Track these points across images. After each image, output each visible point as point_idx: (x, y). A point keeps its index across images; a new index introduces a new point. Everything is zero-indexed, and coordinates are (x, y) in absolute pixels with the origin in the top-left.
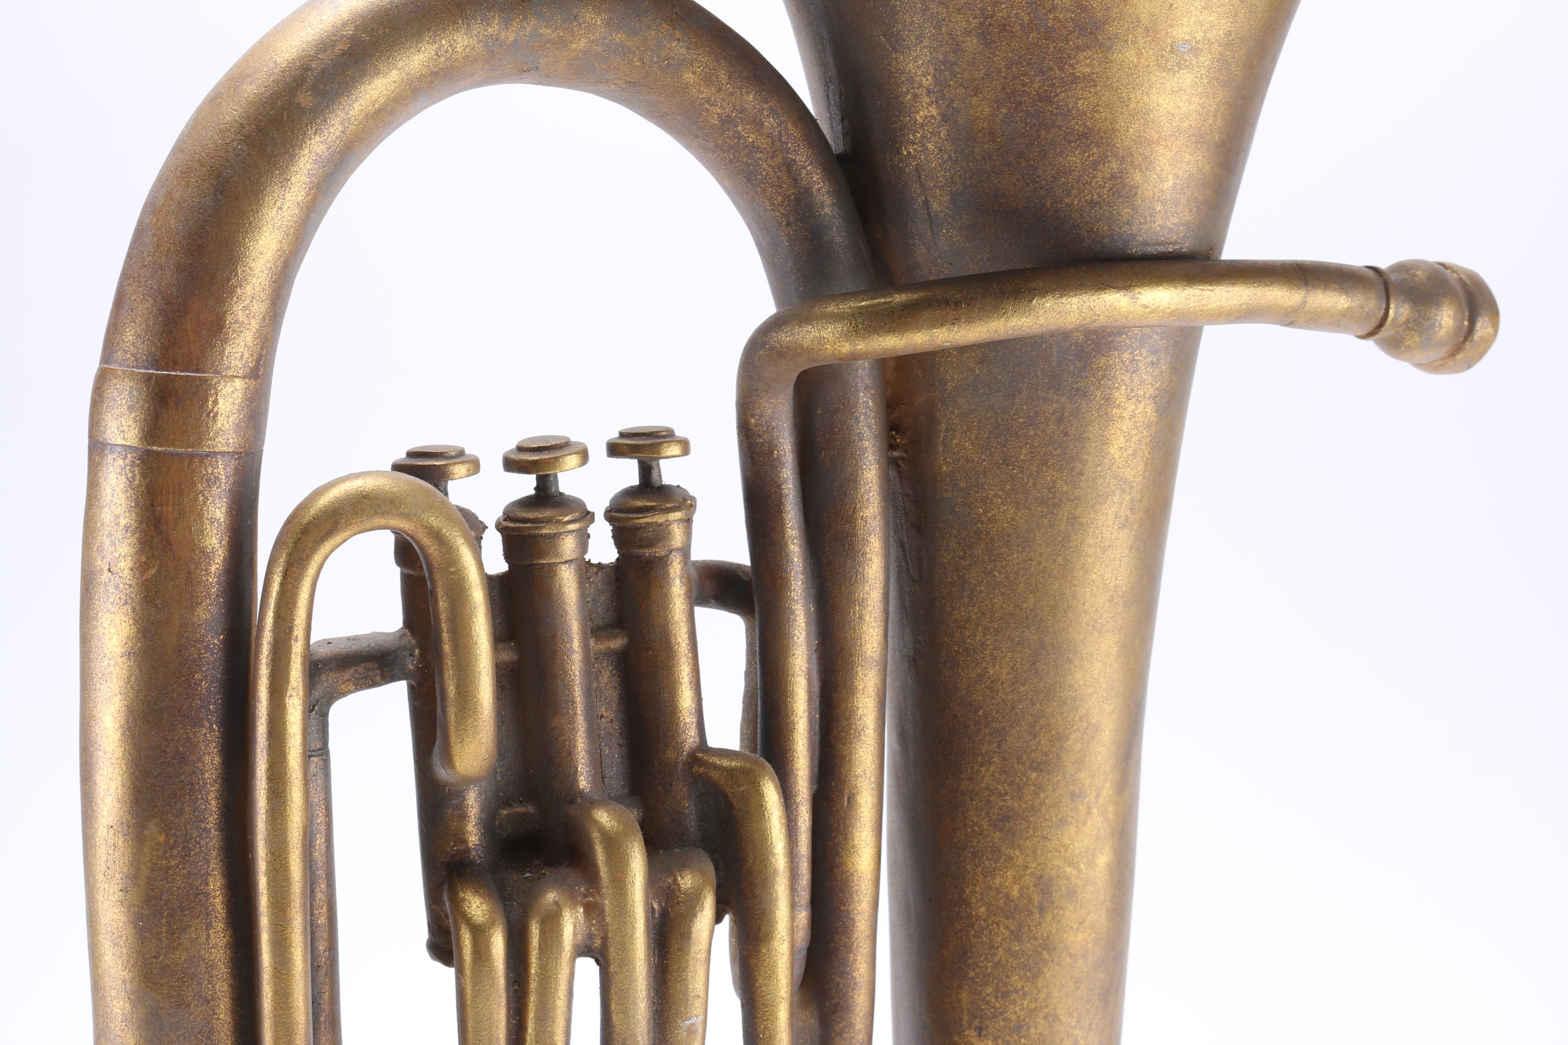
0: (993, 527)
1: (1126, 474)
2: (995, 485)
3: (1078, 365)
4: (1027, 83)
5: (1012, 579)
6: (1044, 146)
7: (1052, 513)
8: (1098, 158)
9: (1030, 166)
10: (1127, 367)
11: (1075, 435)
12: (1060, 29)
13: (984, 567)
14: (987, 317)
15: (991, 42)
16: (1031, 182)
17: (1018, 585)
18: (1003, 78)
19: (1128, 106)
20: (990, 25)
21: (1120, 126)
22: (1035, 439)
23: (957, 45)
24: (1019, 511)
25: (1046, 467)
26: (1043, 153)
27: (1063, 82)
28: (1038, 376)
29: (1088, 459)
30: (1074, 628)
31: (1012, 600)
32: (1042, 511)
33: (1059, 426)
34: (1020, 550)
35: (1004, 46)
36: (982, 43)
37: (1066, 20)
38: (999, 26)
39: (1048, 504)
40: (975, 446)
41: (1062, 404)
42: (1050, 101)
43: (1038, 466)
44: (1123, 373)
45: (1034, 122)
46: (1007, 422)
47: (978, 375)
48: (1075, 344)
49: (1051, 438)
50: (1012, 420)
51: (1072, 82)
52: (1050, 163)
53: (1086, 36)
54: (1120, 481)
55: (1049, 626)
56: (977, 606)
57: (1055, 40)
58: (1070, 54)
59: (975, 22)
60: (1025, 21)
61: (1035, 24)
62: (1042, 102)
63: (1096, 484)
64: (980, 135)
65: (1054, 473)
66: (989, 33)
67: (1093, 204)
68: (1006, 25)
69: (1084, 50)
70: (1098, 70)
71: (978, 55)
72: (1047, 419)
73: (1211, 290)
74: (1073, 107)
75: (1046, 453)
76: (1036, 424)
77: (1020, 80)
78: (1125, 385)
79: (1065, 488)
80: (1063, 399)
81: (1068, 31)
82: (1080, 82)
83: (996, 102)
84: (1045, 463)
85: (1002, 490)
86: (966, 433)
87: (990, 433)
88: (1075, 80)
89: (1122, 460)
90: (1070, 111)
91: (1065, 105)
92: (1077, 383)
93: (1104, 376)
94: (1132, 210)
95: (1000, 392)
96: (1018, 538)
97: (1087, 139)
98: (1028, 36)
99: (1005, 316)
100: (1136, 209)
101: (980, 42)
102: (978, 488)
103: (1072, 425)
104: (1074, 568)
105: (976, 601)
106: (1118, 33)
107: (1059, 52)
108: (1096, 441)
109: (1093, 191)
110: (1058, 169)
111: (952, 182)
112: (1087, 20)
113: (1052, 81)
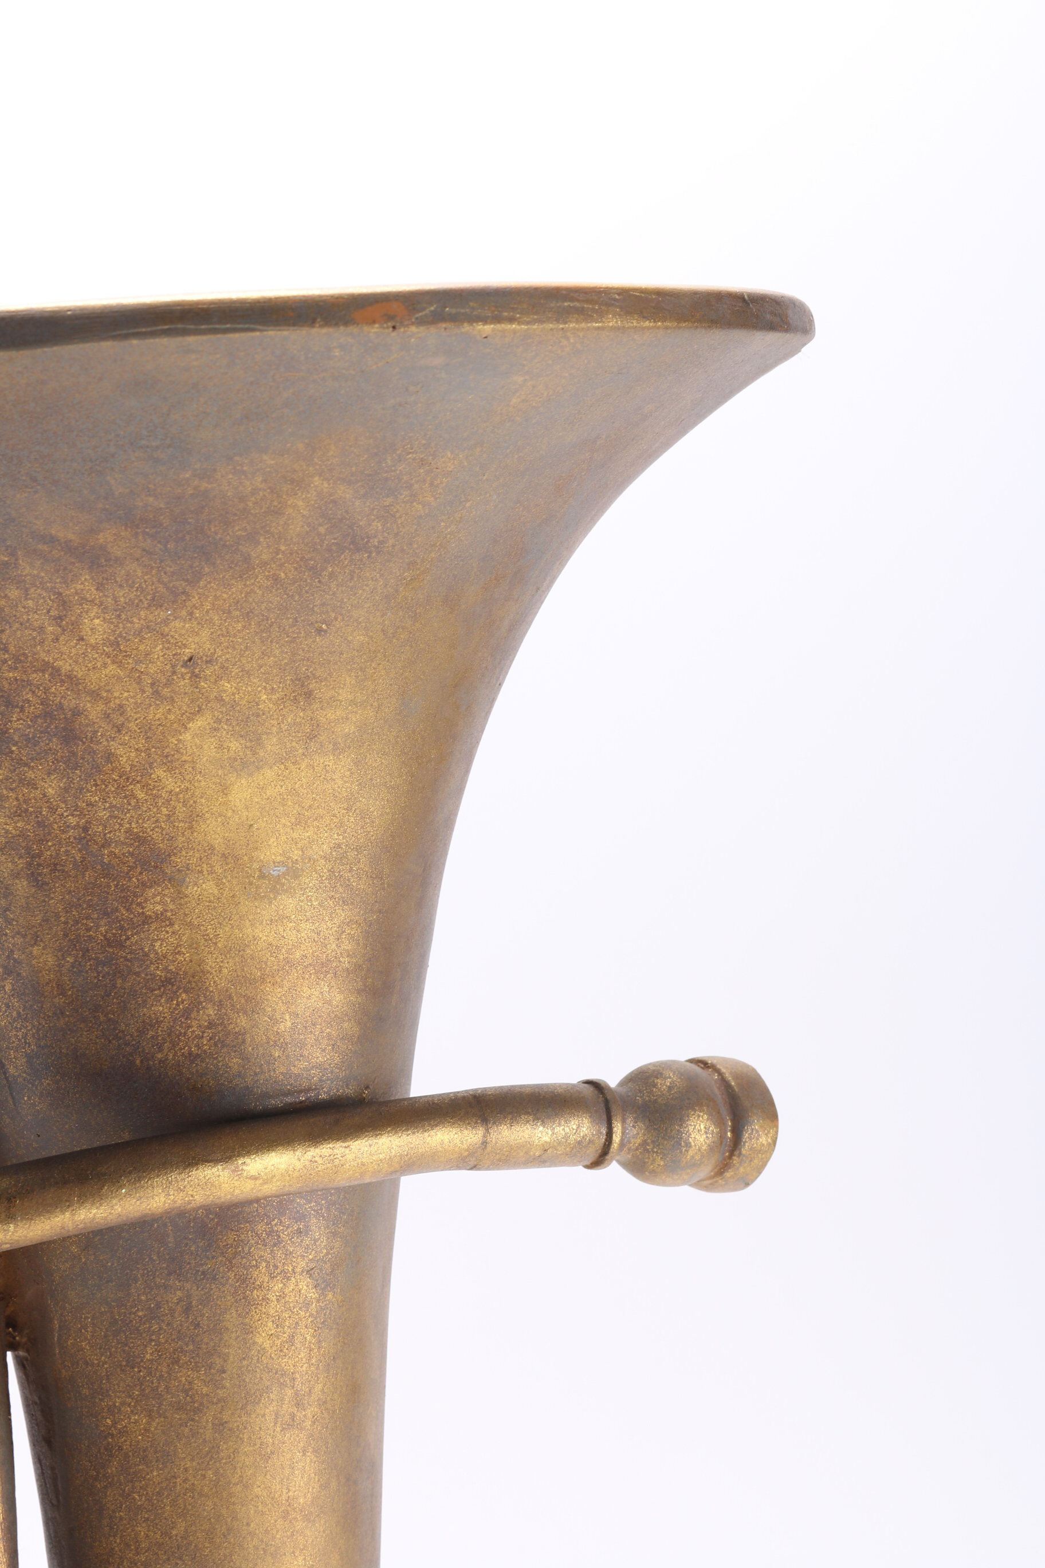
0: (125, 1441)
1: (283, 1365)
2: (120, 1392)
3: (201, 1244)
4: (92, 927)
5: (155, 1502)
6: (122, 997)
7: (193, 1420)
8: (189, 1005)
9: (110, 1020)
10: (264, 1240)
11: (208, 1326)
12: (118, 865)
13: (121, 1489)
14: (48, 1212)
15: (43, 884)
16: (113, 1039)
17: (164, 1508)
18: (62, 923)
19: (216, 944)
20: (39, 865)
21: (211, 967)
22: (160, 1334)
23: (6, 888)
24: (154, 1421)
25: (178, 1366)
26: (122, 1004)
27: (133, 924)
28: (154, 1260)
29: (229, 1353)
30: (239, 1555)
31: (159, 1527)
32: (180, 1419)
33: (188, 1317)
34: (161, 1466)
35: (58, 887)
36: (34, 886)
37: (123, 854)
38: (49, 865)
39: (186, 1409)
40: (93, 1346)
41: (187, 1291)
42: (121, 946)
43: (169, 1366)
44: (260, 1248)
45: (106, 970)
46: (124, 1316)
47: (85, 1263)
48: (194, 1220)
49: (179, 1332)
50: (130, 1314)
51: (144, 923)
52: (132, 1015)
53: (151, 871)
54: (276, 1373)
55: (207, 1555)
56: (118, 1536)
57: (116, 878)
58: (136, 892)
59: (21, 863)
60: (78, 858)
61: (89, 862)
62: (112, 947)
63: (244, 1381)
64: (49, 988)
65: (189, 1373)
66: (39, 874)
67: (192, 1057)
68: (57, 864)
69: (151, 887)
70: (171, 907)
71: (31, 899)
72: (172, 1311)
73: (346, 1147)
74: (149, 950)
75: (175, 1350)
76: (159, 1317)
77: (83, 924)
78: (265, 1261)
79: (205, 1390)
80: (188, 1286)
81: (128, 866)
82: (153, 922)
83: (60, 950)
84: (176, 1361)
85: (130, 1396)
86: (81, 1331)
87: (107, 1330)
88: (146, 920)
89: (274, 1348)
90: (146, 955)
91: (139, 949)
92: (202, 1265)
93: (236, 1254)
94: (243, 1059)
95: (112, 1282)
96: (156, 1452)
97: (173, 985)
98: (84, 876)
99: (71, 1209)
100: (248, 1059)
101: (32, 884)
102: (102, 1396)
103: (203, 1315)
104: (229, 1483)
105: (117, 1530)
106: (189, 864)
107: (122, 891)
108: (237, 1331)
109: (190, 1043)
110: (144, 1022)
111: (25, 1042)
112: (149, 853)
113: (119, 923)
